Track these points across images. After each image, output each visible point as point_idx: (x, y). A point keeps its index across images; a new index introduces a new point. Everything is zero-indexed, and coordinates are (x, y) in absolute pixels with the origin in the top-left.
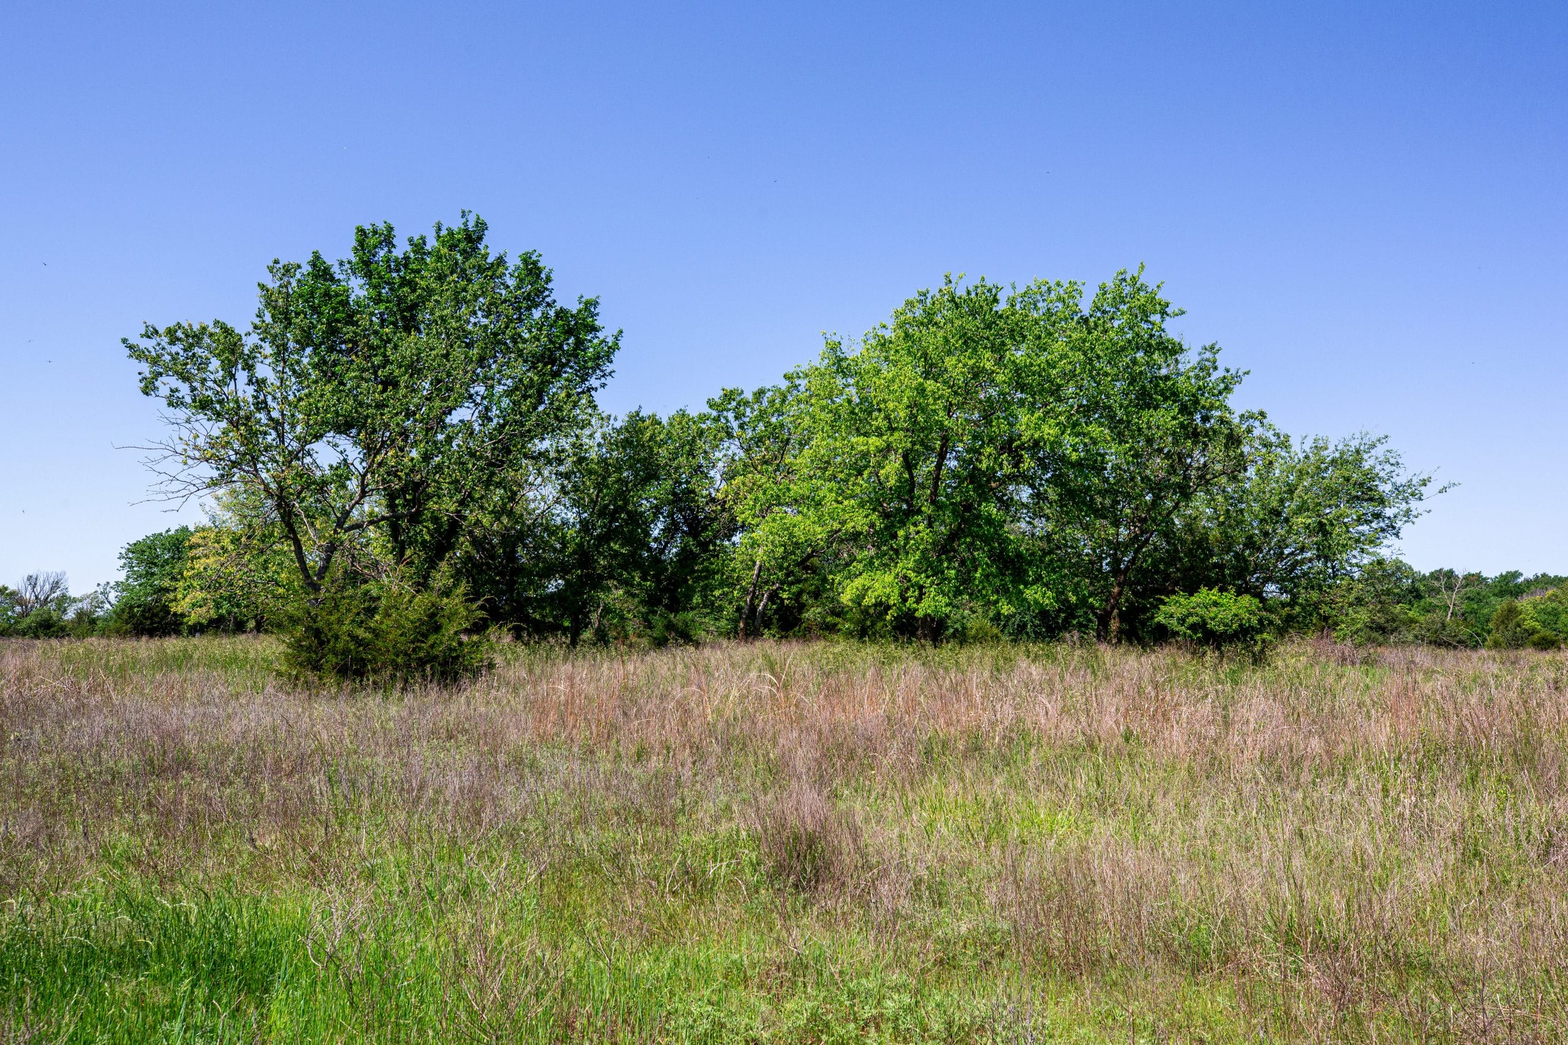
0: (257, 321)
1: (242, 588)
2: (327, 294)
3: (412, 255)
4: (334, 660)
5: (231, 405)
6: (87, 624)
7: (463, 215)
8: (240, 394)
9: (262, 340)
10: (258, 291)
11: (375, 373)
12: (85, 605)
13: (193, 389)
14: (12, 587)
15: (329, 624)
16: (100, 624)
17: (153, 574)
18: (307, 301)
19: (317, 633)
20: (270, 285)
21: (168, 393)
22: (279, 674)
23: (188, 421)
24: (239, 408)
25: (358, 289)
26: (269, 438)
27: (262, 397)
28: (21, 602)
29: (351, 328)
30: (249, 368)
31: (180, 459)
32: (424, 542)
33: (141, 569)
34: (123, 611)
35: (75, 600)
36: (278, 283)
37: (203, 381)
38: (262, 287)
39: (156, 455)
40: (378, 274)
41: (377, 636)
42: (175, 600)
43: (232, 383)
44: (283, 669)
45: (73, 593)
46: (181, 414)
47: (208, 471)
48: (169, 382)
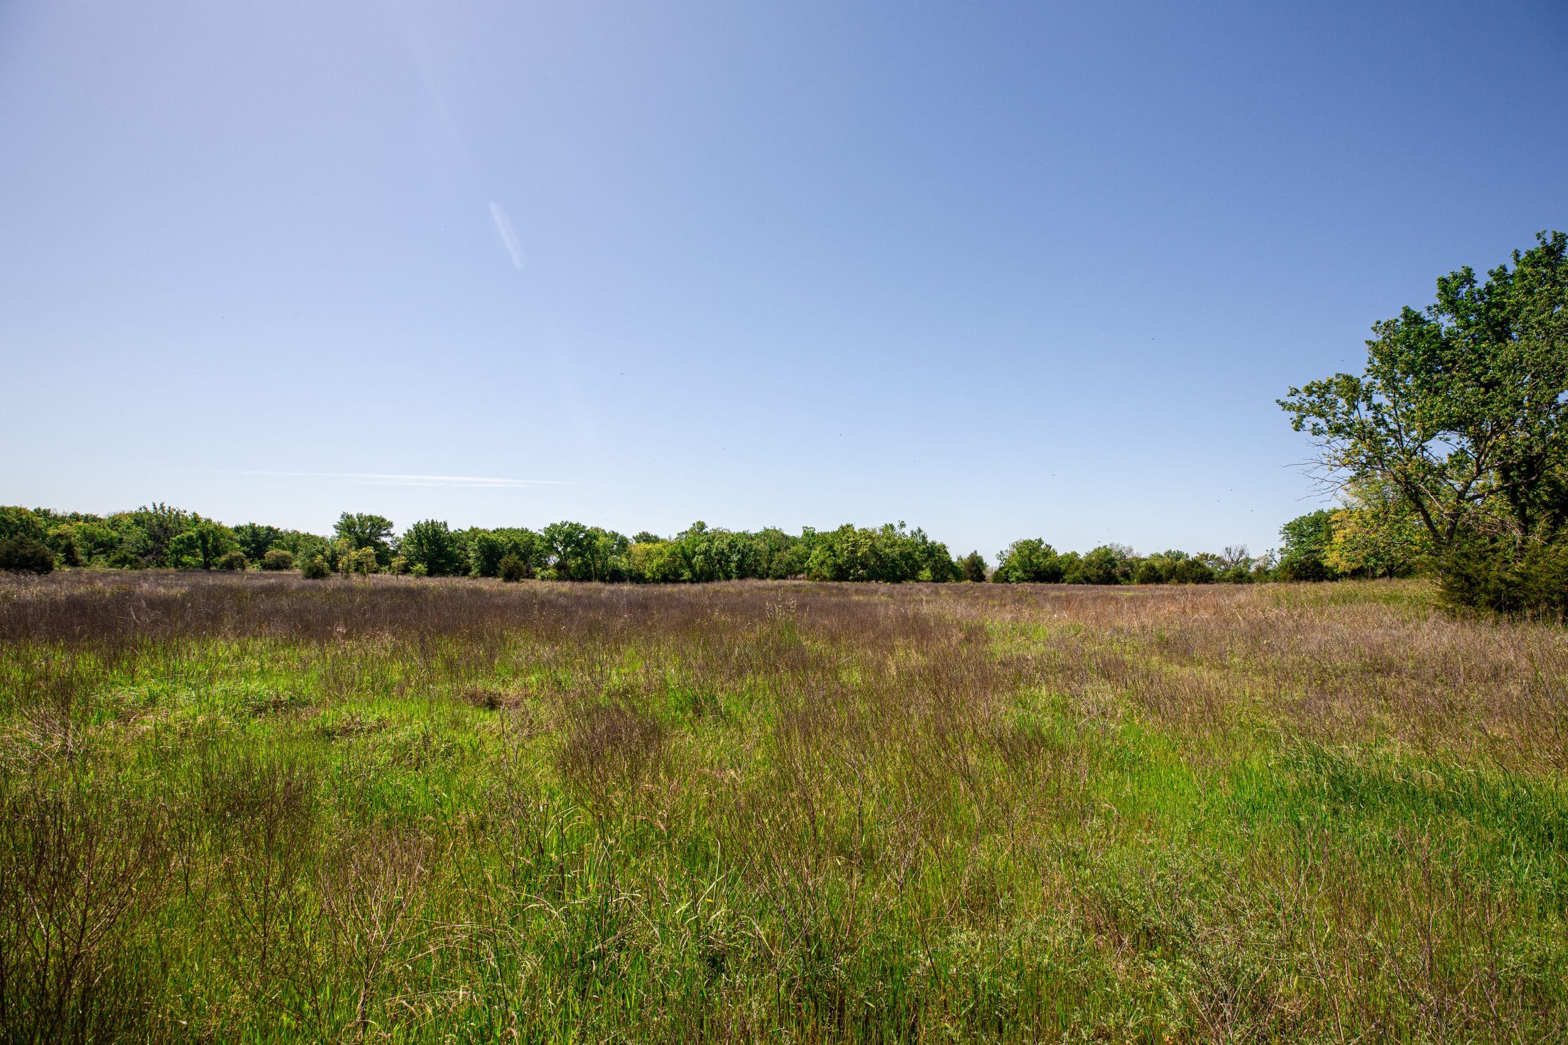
0: (1369, 366)
1: (1384, 547)
2: (1421, 334)
3: (1495, 283)
4: (1487, 598)
5: (1358, 426)
6: (1263, 575)
7: (1539, 236)
8: (1363, 418)
9: (1375, 378)
10: (1367, 346)
11: (1477, 380)
12: (1261, 563)
13: (1328, 421)
14: (1218, 555)
15: (1478, 571)
16: (1272, 574)
17: (1303, 542)
18: (1404, 343)
19: (1467, 578)
20: (1375, 340)
21: (1311, 427)
22: (1437, 608)
23: (1328, 442)
24: (1364, 427)
25: (1447, 322)
26: (1390, 444)
27: (1380, 417)
28: (1224, 563)
29: (1447, 352)
30: (1368, 398)
31: (1326, 467)
32: (1543, 503)
33: (1295, 539)
34: (1286, 566)
35: (1254, 561)
36: (1381, 337)
37: (1335, 415)
38: (1369, 343)
39: (1310, 467)
40: (1465, 306)
41: (1526, 579)
42: (1325, 557)
43: (1356, 411)
44: (1440, 604)
45: (1252, 557)
46: (1323, 439)
47: (1348, 473)
48: (1310, 420)
